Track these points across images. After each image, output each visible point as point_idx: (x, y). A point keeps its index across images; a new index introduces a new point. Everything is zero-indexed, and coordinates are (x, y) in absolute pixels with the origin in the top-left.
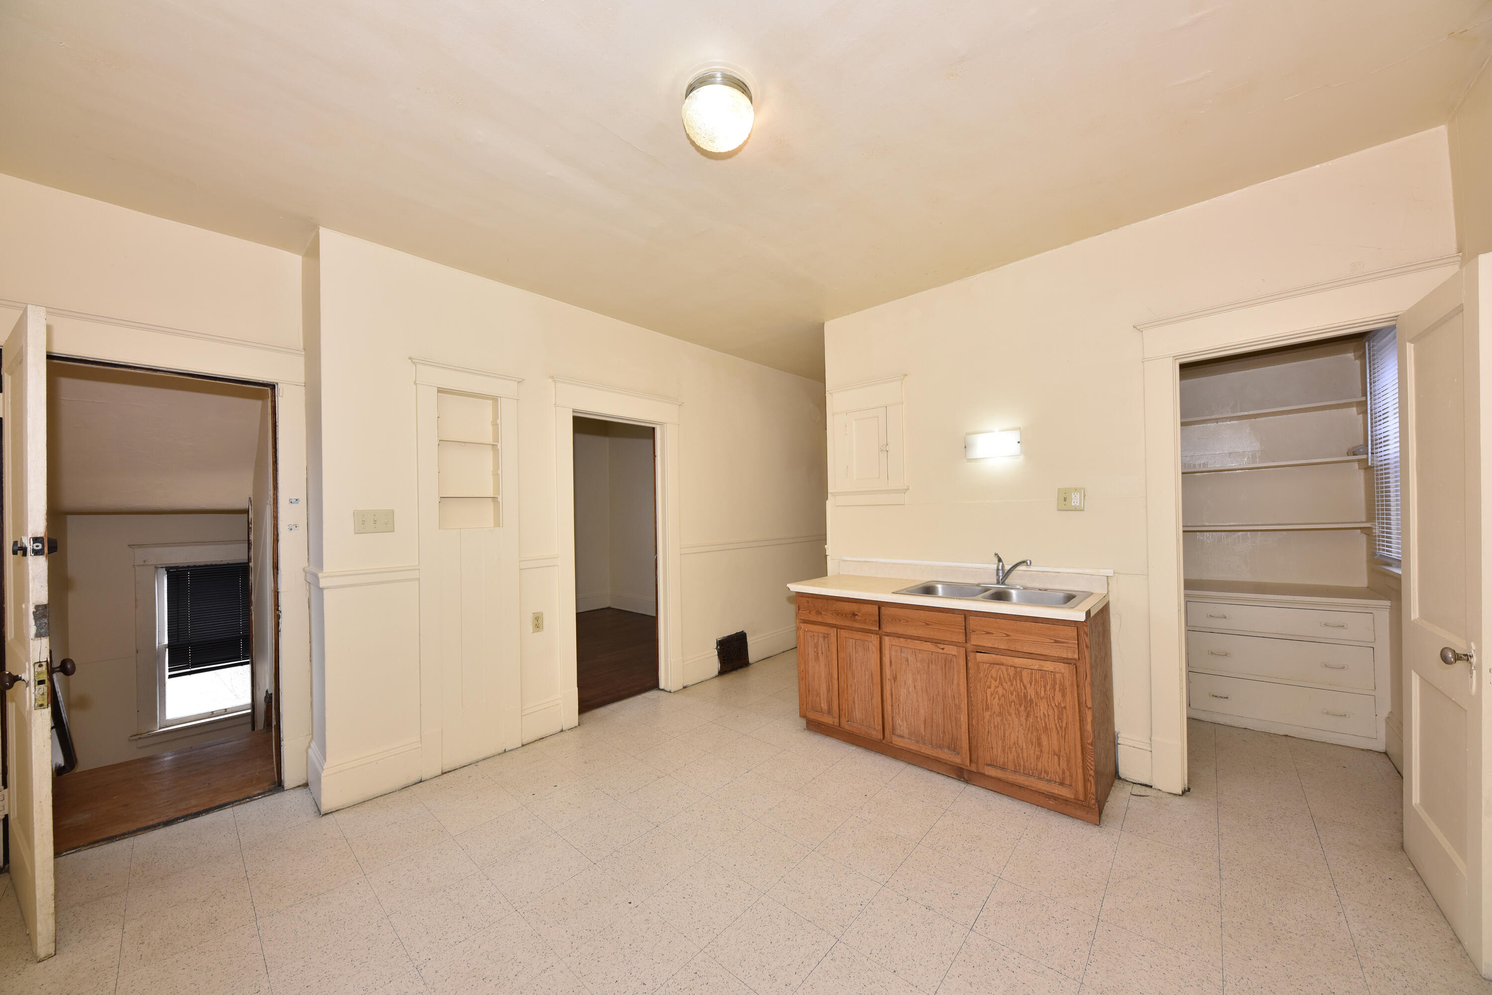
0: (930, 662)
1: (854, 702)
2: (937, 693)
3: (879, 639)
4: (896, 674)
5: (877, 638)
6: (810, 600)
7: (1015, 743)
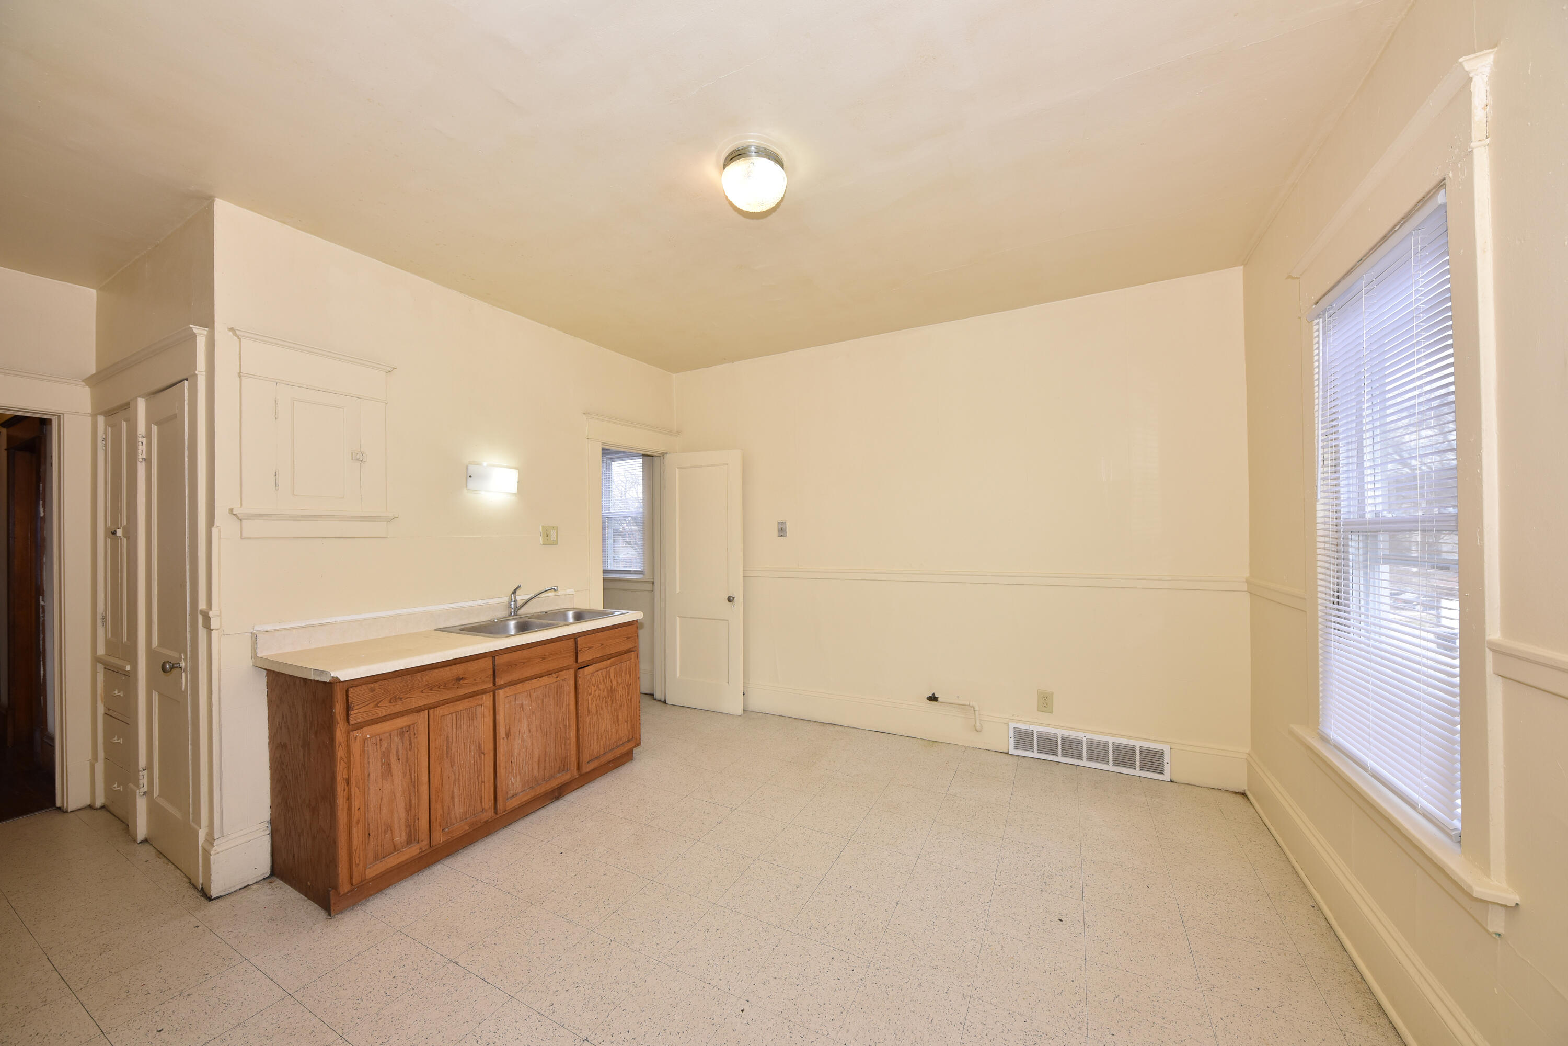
0: (544, 696)
1: (453, 798)
2: (550, 724)
3: (492, 697)
4: (509, 728)
5: (490, 696)
6: (376, 685)
7: (604, 730)
